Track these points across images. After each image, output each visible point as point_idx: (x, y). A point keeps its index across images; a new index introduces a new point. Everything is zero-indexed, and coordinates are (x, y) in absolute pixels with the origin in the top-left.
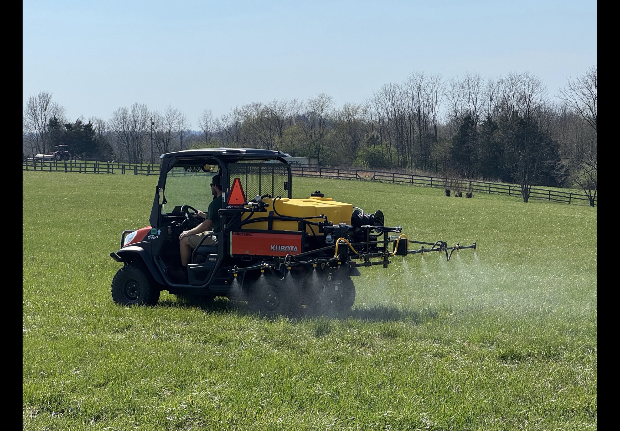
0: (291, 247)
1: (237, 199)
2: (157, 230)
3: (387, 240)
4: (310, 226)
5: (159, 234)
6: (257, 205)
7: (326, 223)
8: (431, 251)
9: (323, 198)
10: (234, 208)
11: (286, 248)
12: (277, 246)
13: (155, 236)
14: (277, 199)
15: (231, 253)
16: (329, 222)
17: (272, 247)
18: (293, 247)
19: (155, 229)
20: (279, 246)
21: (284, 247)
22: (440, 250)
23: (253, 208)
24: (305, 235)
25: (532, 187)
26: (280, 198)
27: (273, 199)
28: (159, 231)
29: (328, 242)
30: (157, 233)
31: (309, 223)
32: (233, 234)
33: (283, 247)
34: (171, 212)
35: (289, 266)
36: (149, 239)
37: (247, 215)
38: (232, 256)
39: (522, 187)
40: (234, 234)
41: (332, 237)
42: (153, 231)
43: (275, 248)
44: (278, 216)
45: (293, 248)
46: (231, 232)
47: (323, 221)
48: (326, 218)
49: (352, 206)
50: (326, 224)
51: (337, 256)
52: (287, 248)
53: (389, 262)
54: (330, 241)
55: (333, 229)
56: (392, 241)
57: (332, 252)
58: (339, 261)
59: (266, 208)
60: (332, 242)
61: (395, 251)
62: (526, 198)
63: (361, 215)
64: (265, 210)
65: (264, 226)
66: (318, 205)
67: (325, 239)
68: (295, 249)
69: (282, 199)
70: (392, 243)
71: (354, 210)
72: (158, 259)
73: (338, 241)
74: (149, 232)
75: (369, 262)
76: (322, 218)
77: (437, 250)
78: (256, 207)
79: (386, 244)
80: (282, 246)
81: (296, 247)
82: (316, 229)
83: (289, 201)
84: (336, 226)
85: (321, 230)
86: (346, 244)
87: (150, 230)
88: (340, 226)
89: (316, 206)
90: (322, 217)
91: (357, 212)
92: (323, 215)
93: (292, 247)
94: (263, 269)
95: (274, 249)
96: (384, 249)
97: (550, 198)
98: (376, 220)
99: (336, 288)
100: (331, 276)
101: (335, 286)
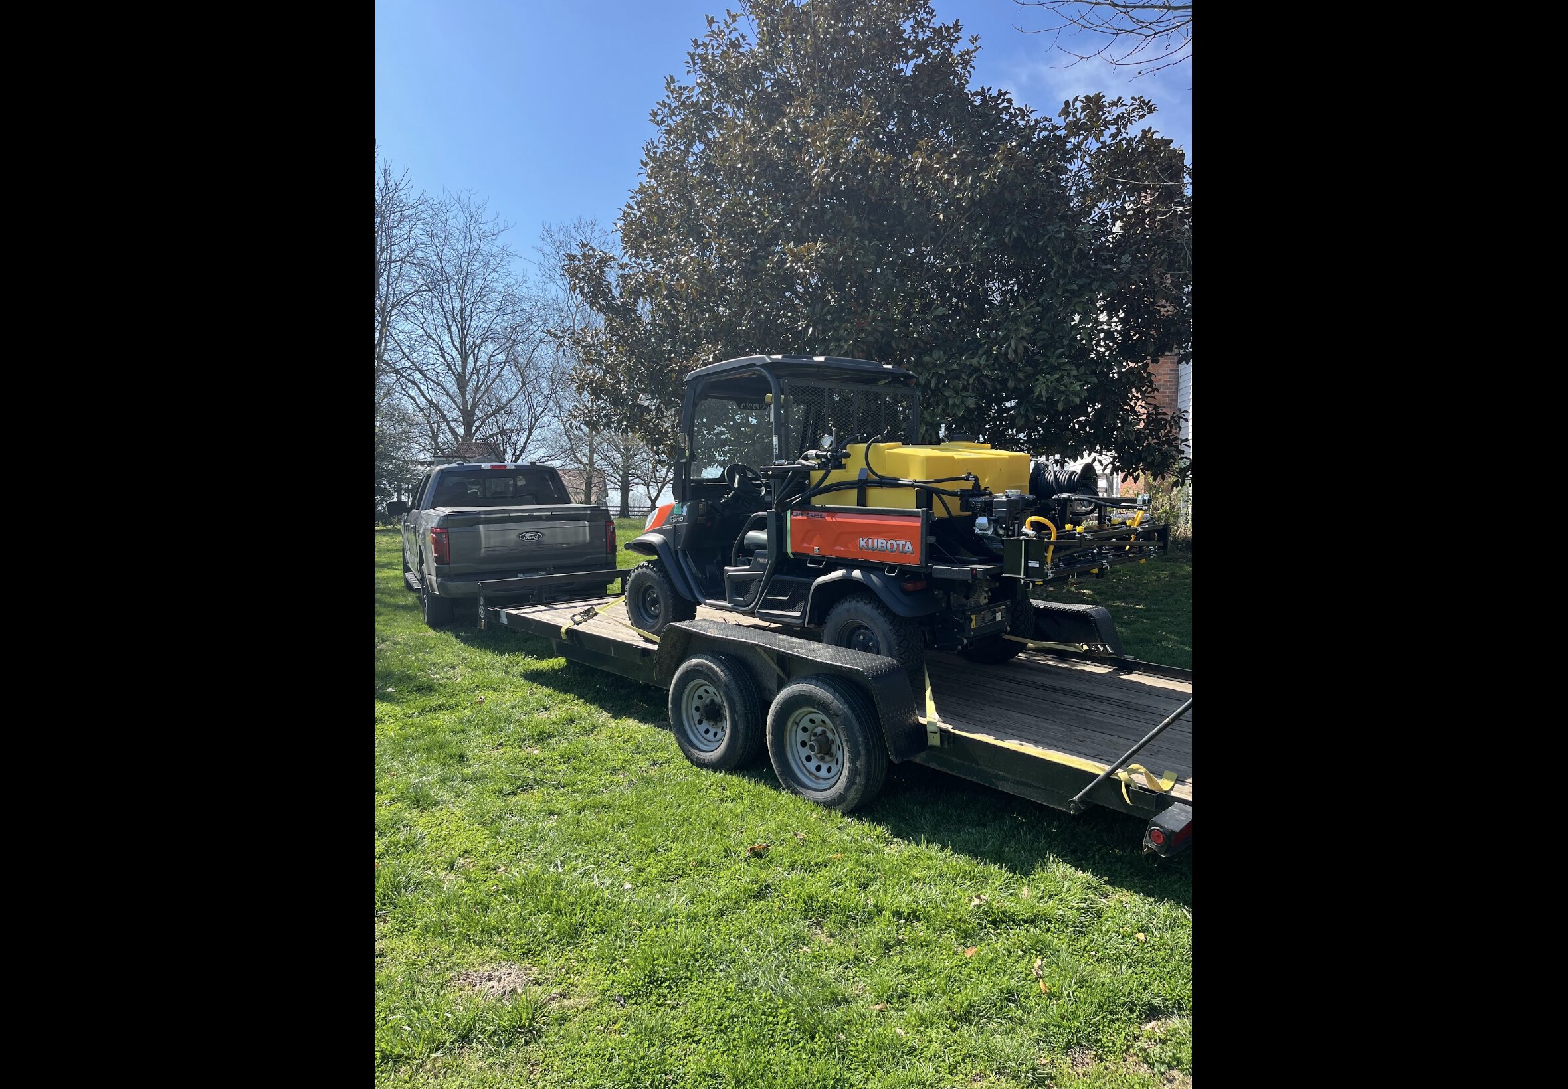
0: (898, 542)
2: (683, 506)
4: (941, 499)
5: (684, 513)
6: (825, 456)
7: (977, 491)
11: (888, 545)
12: (870, 540)
13: (680, 516)
14: (874, 444)
15: (789, 551)
16: (982, 488)
17: (862, 543)
18: (904, 542)
19: (680, 505)
20: (876, 540)
21: (884, 542)
23: (818, 461)
24: (928, 516)
28: (686, 509)
29: (979, 532)
30: (683, 511)
31: (939, 492)
32: (791, 514)
33: (882, 543)
36: (672, 520)
38: (792, 557)
40: (794, 514)
41: (989, 521)
42: (678, 507)
43: (867, 542)
44: (875, 477)
45: (904, 545)
46: (789, 512)
47: (969, 486)
48: (976, 479)
49: (1028, 456)
50: (975, 492)
52: (892, 545)
54: (985, 530)
55: (992, 502)
59: (845, 461)
60: (989, 533)
63: (1050, 477)
64: (842, 467)
65: (852, 499)
66: (959, 454)
67: (974, 524)
68: (906, 547)
69: (886, 444)
71: (1034, 464)
72: (685, 556)
74: (673, 510)
78: (823, 460)
80: (880, 541)
81: (908, 544)
82: (955, 504)
83: (899, 447)
84: (998, 497)
85: (965, 506)
87: (674, 506)
88: (1007, 496)
89: (956, 457)
90: (967, 479)
91: (1040, 468)
92: (970, 474)
93: (901, 543)
95: (865, 545)
98: (1082, 483)
99: (999, 617)
100: (987, 593)
101: (994, 613)
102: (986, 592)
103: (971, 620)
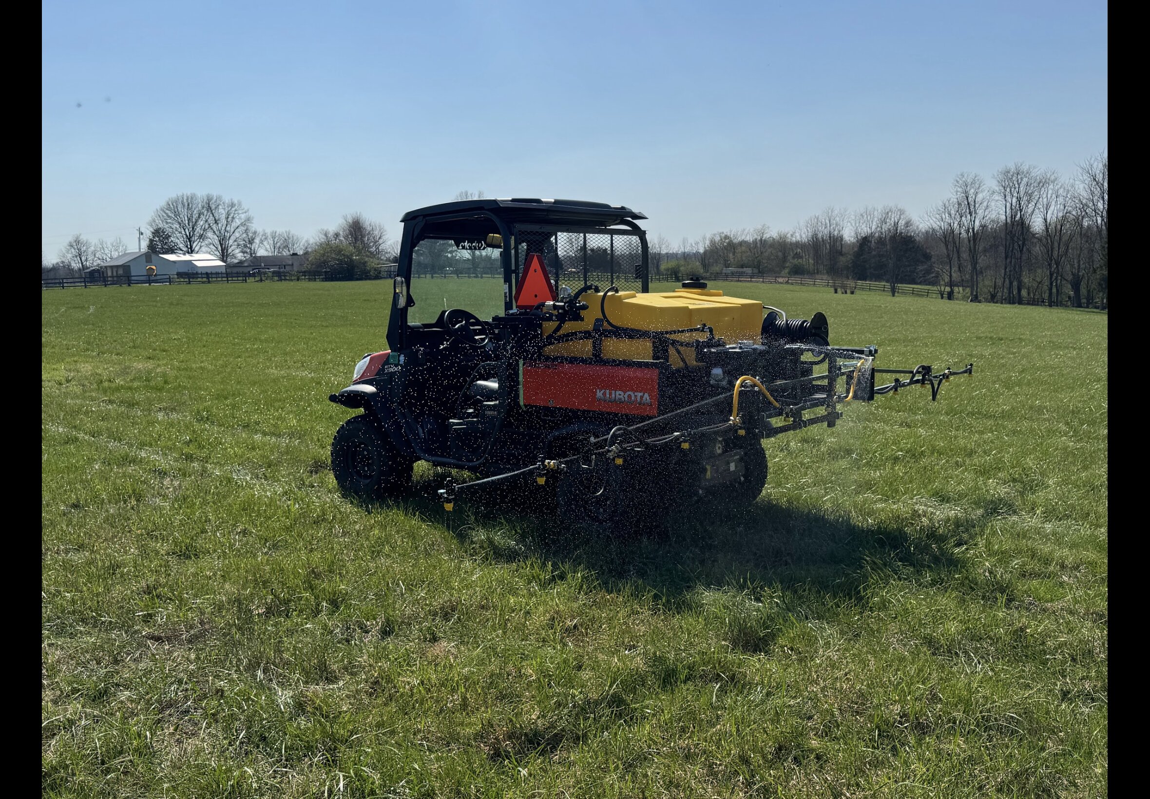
0: (636, 394)
1: (536, 296)
2: (399, 356)
3: (834, 372)
4: (676, 349)
5: (402, 362)
6: (562, 307)
7: (711, 341)
8: (909, 384)
9: (705, 291)
10: (526, 313)
11: (626, 396)
12: (607, 391)
13: (396, 366)
14: (610, 294)
15: (522, 403)
16: (716, 340)
17: (599, 394)
19: (396, 354)
20: (614, 392)
21: (623, 394)
22: (922, 382)
23: (555, 312)
24: (666, 369)
25: (899, 285)
26: (617, 291)
27: (602, 294)
28: (402, 358)
29: (714, 383)
30: (399, 361)
31: (674, 343)
32: (524, 365)
34: (434, 321)
35: (619, 457)
36: (386, 371)
37: (549, 326)
38: (525, 408)
39: (891, 285)
40: (527, 365)
41: (724, 373)
42: (393, 356)
43: (604, 394)
44: (613, 328)
45: (642, 397)
46: (521, 362)
47: (703, 338)
48: (711, 330)
49: (761, 304)
50: (711, 343)
51: (735, 419)
52: (629, 396)
53: (838, 416)
54: (721, 381)
55: (726, 353)
56: (843, 374)
57: (725, 409)
58: (741, 428)
59: (583, 313)
60: (724, 383)
61: (851, 395)
62: (893, 292)
63: (781, 322)
64: (577, 318)
65: (585, 348)
66: (694, 304)
67: (709, 374)
68: (644, 398)
69: (620, 293)
70: (845, 377)
71: (768, 312)
73: (738, 382)
74: (386, 360)
75: (800, 419)
76: (703, 331)
77: (917, 381)
78: (560, 311)
79: (832, 379)
80: (618, 393)
81: (646, 395)
82: (691, 357)
83: (635, 297)
84: (732, 347)
85: (701, 356)
86: (756, 389)
87: (388, 355)
88: (741, 348)
89: (691, 307)
91: (772, 316)
92: (704, 325)
93: (639, 394)
94: (541, 476)
95: (602, 396)
96: (829, 389)
97: (913, 293)
98: (813, 331)
99: (732, 467)
100: (722, 444)
101: (728, 463)
102: (720, 442)
103: (705, 470)
